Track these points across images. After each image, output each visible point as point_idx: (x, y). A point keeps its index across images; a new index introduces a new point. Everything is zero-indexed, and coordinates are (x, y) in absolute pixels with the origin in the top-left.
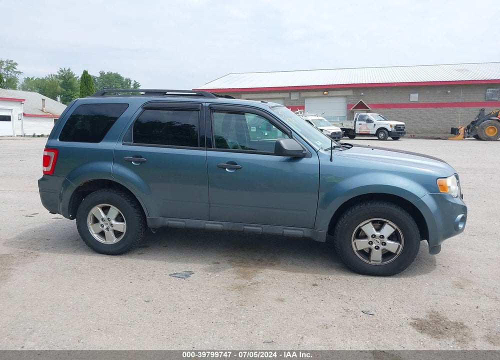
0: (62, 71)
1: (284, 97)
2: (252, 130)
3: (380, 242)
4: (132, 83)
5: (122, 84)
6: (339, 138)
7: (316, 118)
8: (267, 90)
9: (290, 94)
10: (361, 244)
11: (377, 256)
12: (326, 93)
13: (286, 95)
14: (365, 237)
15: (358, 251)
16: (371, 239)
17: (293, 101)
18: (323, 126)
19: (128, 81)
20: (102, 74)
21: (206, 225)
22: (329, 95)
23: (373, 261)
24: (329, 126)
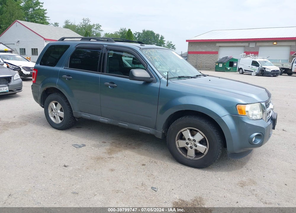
0: (121, 30)
1: (245, 45)
2: (220, 66)
3: (193, 144)
4: (160, 36)
5: (154, 37)
6: (277, 74)
7: (263, 60)
8: (233, 40)
9: (249, 44)
10: (181, 144)
11: (191, 153)
12: (275, 43)
13: (246, 44)
14: (185, 139)
15: (179, 148)
16: (187, 141)
17: (251, 49)
18: (267, 66)
19: (158, 35)
20: (144, 31)
21: (100, 119)
22: (277, 45)
23: (189, 156)
24: (272, 66)
